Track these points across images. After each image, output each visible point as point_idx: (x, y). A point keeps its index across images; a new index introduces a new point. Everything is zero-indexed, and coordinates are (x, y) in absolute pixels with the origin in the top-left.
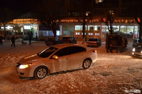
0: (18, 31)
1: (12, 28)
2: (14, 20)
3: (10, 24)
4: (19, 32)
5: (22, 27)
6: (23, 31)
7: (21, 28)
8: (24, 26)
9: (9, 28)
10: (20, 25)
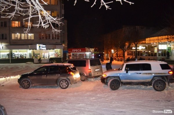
0: (151, 51)
1: (144, 48)
2: (147, 39)
3: (142, 43)
4: (152, 53)
5: (156, 46)
6: (157, 52)
7: (155, 48)
8: (158, 45)
9: (141, 48)
10: (154, 44)
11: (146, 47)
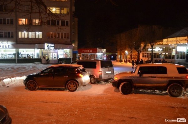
0: (169, 53)
1: (161, 49)
2: (164, 40)
3: (159, 45)
4: (170, 55)
5: (173, 48)
6: (175, 54)
7: (173, 50)
8: (177, 47)
9: (157, 50)
10: (172, 46)
11: (163, 48)
